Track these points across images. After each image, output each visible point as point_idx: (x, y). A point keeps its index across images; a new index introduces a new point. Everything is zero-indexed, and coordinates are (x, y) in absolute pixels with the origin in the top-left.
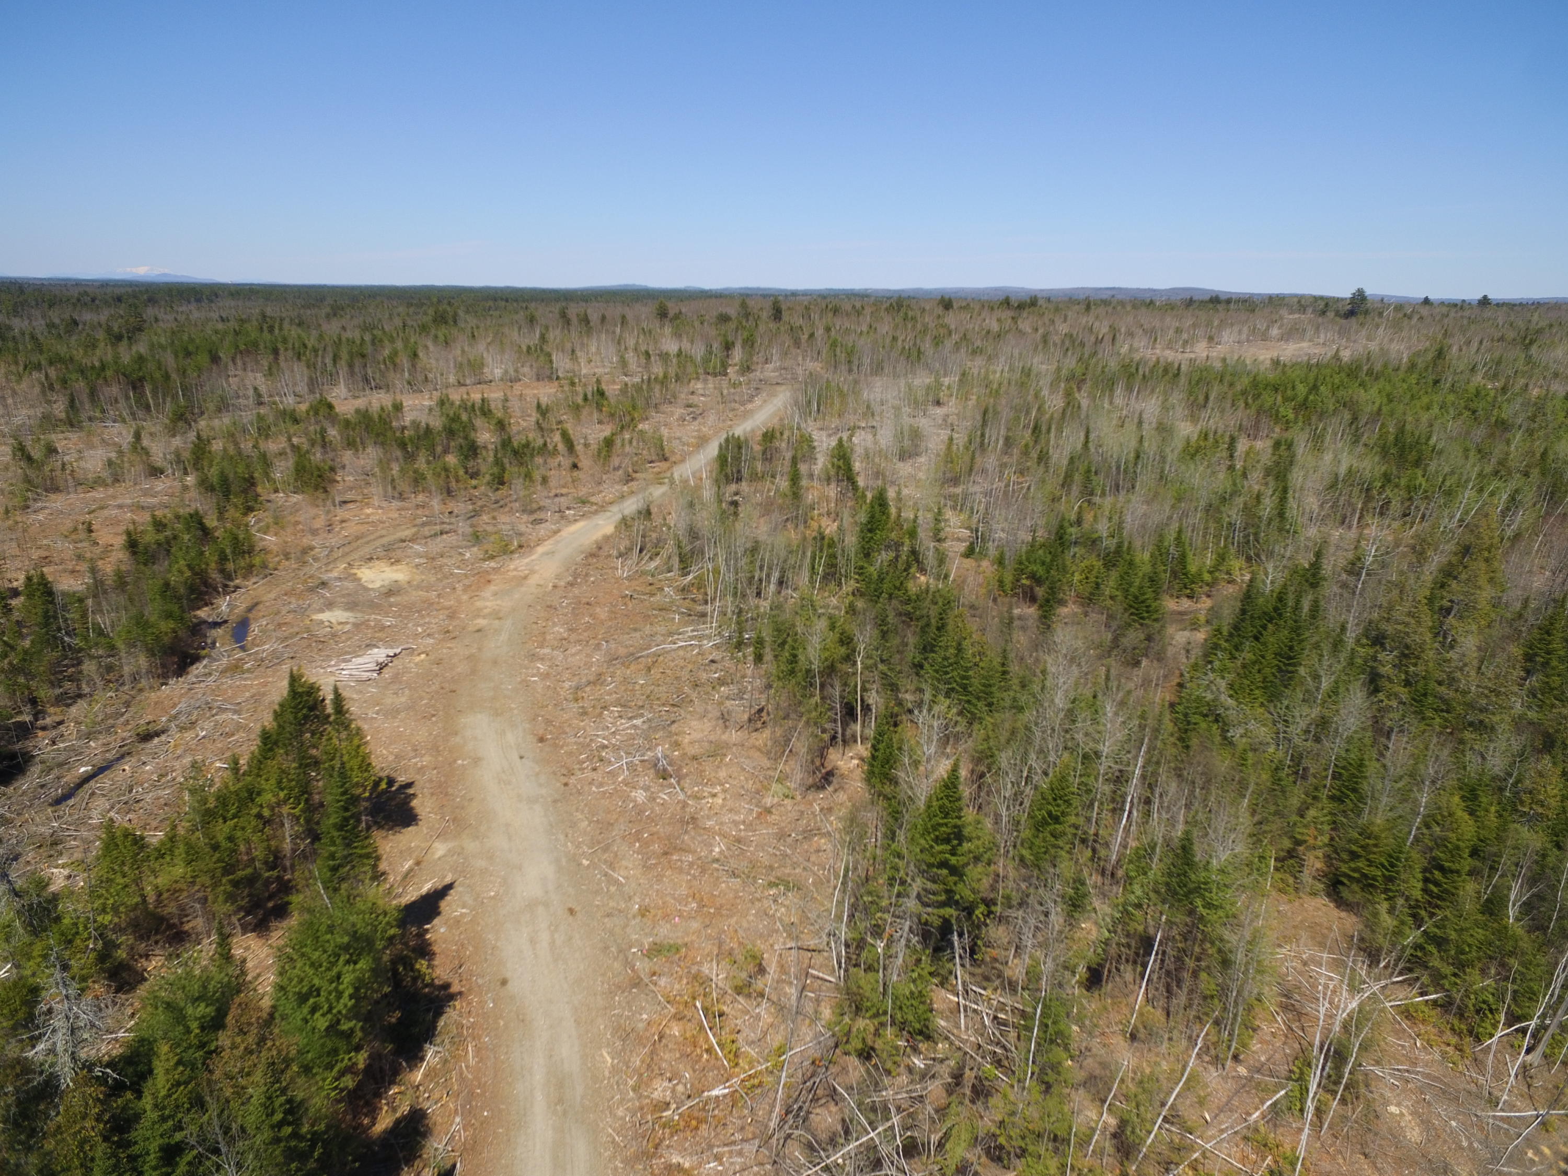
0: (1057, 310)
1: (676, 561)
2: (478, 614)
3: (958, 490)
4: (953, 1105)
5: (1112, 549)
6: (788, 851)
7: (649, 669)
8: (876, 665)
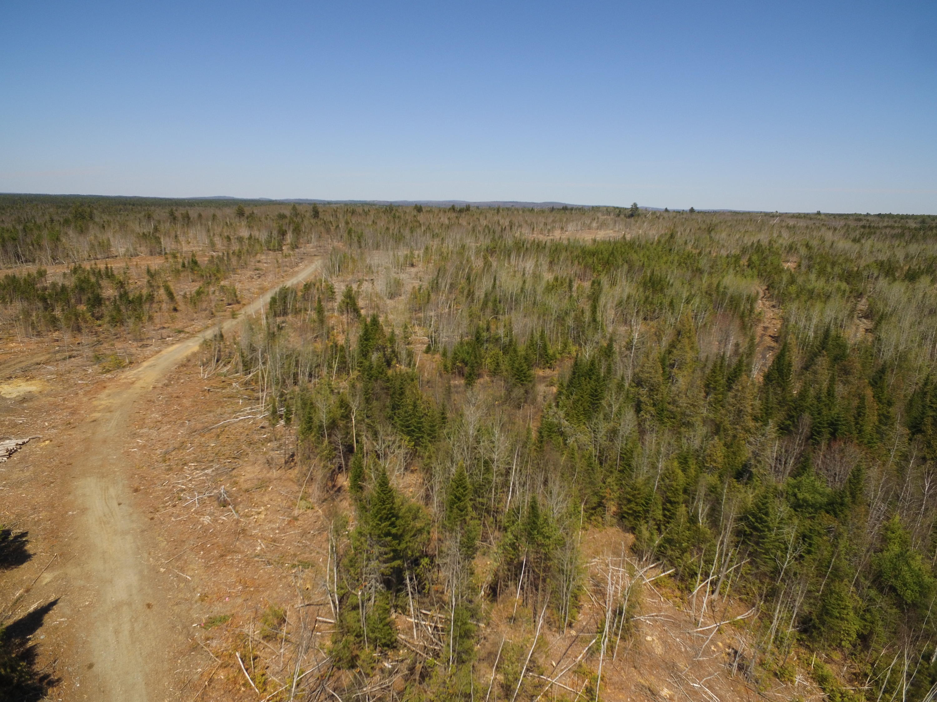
0: (481, 213)
1: (241, 367)
2: (94, 409)
3: (421, 315)
4: (408, 688)
5: (507, 344)
6: (308, 543)
7: (218, 436)
8: (364, 420)
